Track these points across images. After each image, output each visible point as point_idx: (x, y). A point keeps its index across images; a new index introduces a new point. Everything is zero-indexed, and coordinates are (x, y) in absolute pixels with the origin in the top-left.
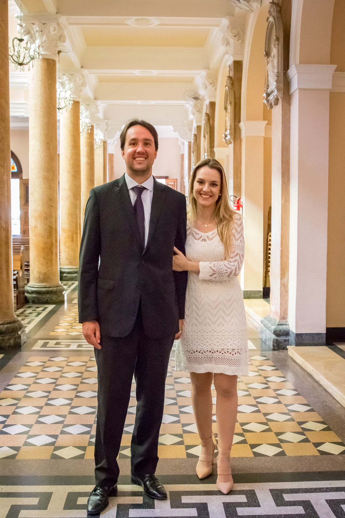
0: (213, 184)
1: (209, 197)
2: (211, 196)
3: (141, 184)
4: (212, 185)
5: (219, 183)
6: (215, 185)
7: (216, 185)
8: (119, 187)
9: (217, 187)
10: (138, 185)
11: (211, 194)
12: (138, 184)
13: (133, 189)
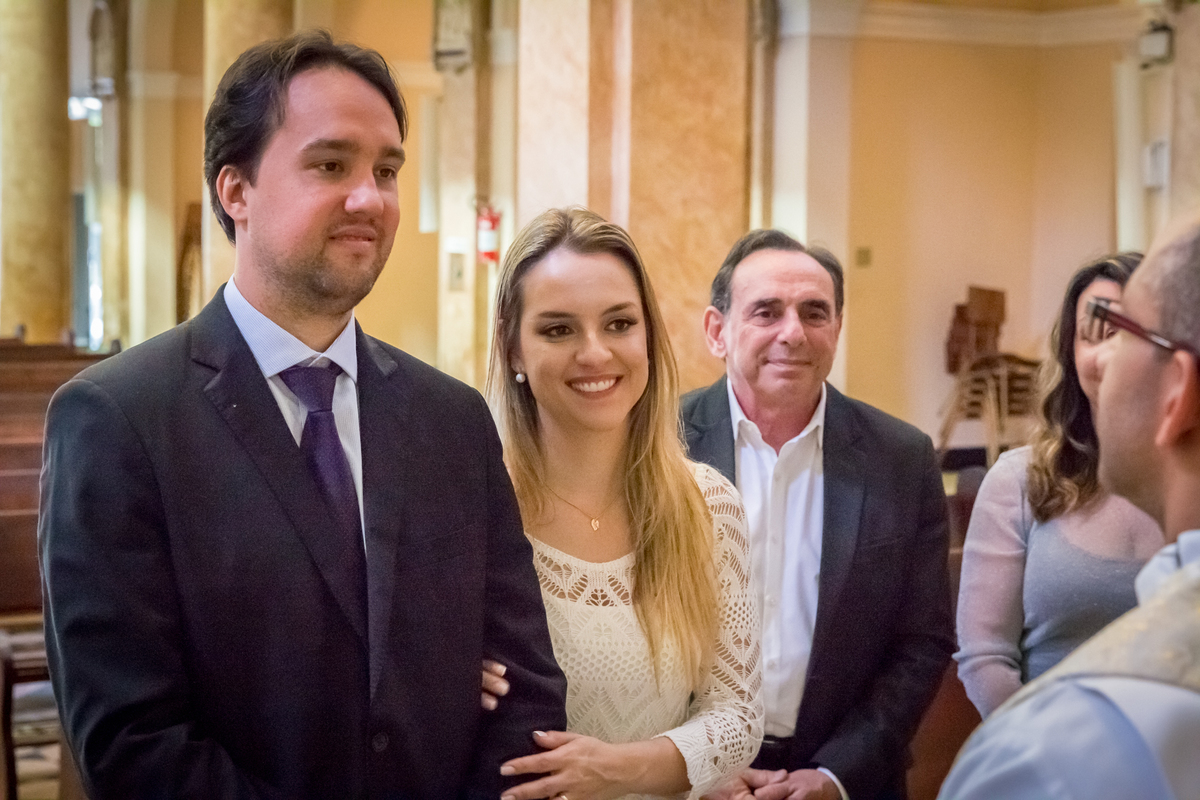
0: (617, 322)
1: (612, 382)
2: (618, 379)
3: (323, 350)
4: (613, 327)
5: (636, 311)
6: (626, 325)
7: (631, 322)
8: (216, 370)
9: (633, 329)
10: (312, 358)
11: (616, 371)
12: (310, 353)
13: (284, 376)
